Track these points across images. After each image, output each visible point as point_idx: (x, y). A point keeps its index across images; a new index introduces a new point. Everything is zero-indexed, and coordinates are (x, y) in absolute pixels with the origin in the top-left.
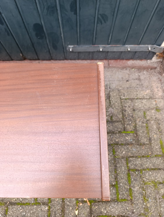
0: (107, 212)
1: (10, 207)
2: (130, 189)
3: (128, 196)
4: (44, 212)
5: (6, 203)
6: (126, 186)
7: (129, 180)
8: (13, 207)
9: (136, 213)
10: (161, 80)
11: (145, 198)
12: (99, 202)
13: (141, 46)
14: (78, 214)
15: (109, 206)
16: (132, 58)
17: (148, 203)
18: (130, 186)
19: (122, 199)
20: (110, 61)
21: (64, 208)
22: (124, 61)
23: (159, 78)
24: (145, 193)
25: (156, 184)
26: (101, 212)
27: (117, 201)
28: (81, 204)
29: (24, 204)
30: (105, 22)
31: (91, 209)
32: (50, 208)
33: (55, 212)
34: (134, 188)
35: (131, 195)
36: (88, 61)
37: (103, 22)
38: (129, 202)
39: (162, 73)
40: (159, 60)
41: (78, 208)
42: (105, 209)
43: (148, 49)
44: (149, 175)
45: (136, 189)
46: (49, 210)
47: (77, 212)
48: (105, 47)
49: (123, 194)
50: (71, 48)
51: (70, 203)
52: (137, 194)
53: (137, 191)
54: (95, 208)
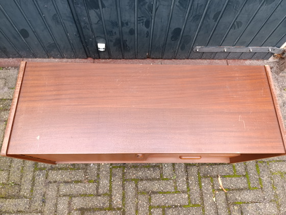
0: (241, 199)
1: (153, 195)
2: (259, 178)
3: (258, 185)
4: (185, 199)
5: (148, 193)
6: (256, 176)
7: (258, 171)
8: (156, 195)
9: (267, 199)
10: (277, 79)
11: (274, 186)
12: (233, 190)
13: (262, 47)
14: (216, 201)
15: (243, 194)
16: (251, 59)
17: (277, 190)
18: (259, 175)
19: (253, 187)
20: (228, 60)
21: (202, 195)
22: (242, 61)
23: (276, 77)
24: (274, 182)
25: (283, 174)
26: (236, 199)
27: (249, 189)
28: (217, 192)
29: (165, 193)
30: (238, 28)
31: (226, 196)
32: (189, 196)
33: (195, 199)
34: (263, 177)
35: (261, 184)
36: (208, 60)
37: (237, 27)
38: (260, 190)
39: (279, 72)
40: (275, 60)
41: (215, 196)
42: (240, 196)
43: (269, 50)
44: (276, 166)
45: (265, 178)
46: (189, 197)
47: (214, 199)
48: (229, 48)
49: (254, 183)
50: (198, 48)
51: (207, 191)
52: (266, 183)
53: (266, 181)
54: (230, 195)
